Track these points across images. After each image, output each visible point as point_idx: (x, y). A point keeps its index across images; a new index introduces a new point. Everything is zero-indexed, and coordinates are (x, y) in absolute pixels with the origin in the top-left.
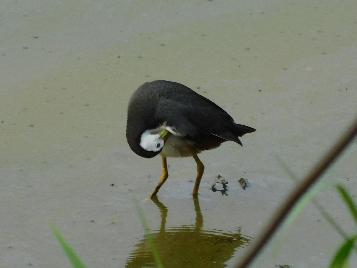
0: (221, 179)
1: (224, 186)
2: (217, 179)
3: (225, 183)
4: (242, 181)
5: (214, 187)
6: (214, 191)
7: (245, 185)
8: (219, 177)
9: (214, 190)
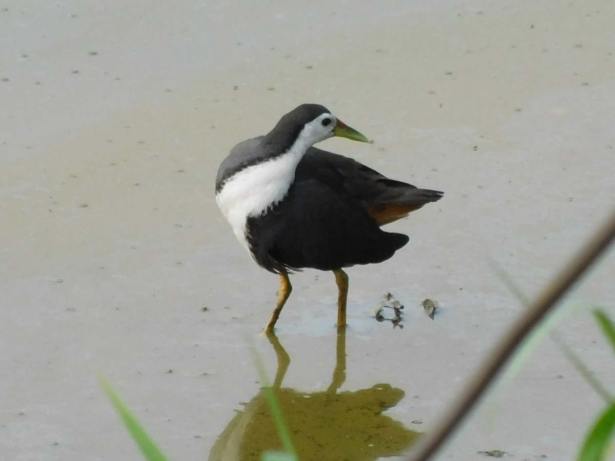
0: (392, 300)
1: (398, 312)
2: (386, 299)
3: (399, 307)
4: (427, 303)
5: (380, 314)
6: (380, 321)
7: (433, 311)
8: (389, 296)
9: (380, 318)
